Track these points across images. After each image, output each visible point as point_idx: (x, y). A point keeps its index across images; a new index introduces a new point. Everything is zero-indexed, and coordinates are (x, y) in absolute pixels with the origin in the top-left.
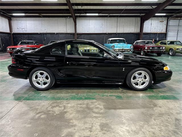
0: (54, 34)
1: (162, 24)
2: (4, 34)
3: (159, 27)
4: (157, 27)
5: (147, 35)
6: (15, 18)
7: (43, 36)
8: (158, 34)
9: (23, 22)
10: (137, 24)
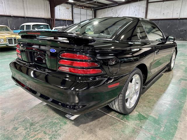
1: (68, 11)
3: (66, 14)
4: (65, 13)
5: (58, 22)
8: (67, 20)
10: (47, 8)
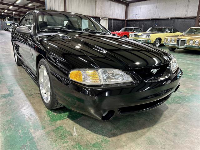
0: (168, 19)
2: (118, 21)
6: (132, 4)
7: (154, 22)
9: (138, 7)
